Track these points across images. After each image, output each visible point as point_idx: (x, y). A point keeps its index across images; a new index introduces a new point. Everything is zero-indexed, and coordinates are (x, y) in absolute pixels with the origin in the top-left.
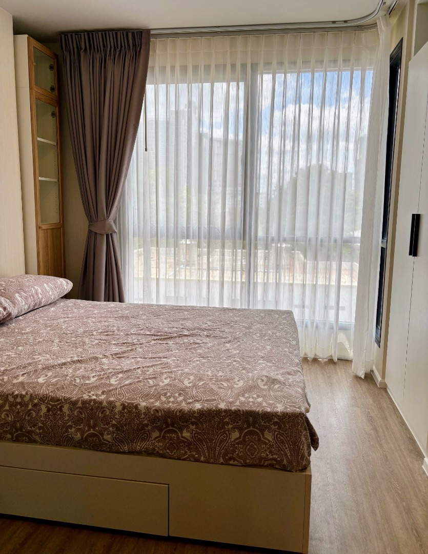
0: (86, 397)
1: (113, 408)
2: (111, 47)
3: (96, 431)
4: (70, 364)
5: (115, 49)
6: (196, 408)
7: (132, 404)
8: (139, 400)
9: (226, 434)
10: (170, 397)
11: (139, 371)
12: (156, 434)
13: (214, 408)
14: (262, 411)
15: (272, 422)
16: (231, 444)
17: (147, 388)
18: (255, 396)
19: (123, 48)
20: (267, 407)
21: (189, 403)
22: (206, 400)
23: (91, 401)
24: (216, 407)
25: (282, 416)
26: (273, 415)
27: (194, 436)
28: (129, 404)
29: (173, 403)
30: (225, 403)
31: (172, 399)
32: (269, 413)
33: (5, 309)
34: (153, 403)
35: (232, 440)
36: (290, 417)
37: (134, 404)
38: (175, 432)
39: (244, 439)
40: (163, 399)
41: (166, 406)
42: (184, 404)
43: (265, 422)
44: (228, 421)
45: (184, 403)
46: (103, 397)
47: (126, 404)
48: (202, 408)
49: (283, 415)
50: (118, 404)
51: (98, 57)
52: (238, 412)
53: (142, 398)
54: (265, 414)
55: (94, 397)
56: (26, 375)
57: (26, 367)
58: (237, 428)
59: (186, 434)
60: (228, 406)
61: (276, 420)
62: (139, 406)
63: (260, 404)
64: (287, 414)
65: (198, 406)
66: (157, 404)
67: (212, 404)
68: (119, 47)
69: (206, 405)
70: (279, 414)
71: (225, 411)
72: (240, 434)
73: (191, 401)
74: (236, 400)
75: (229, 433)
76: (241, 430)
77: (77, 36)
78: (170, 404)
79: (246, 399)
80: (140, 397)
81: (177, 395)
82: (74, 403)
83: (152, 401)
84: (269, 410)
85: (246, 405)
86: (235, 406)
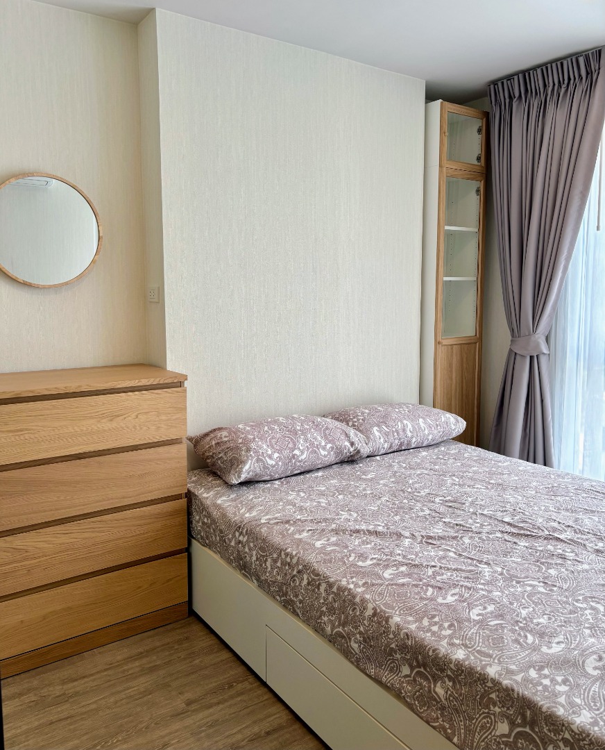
0: (344, 583)
1: (364, 609)
2: (554, 85)
3: (345, 631)
4: (364, 533)
5: (560, 86)
6: (456, 657)
7: (385, 612)
8: (396, 611)
9: (491, 718)
10: (436, 623)
11: (430, 571)
12: (406, 670)
13: (479, 669)
14: (548, 708)
15: (561, 737)
16: (495, 740)
17: (416, 599)
18: (559, 679)
19: (572, 82)
20: (563, 706)
21: (452, 645)
22: (479, 652)
23: (346, 589)
24: (484, 667)
25: (578, 735)
26: (563, 725)
27: (449, 699)
28: (381, 611)
29: (434, 633)
30: (499, 668)
31: (435, 628)
32: (558, 717)
33: (352, 444)
34: (409, 623)
35: (498, 734)
36: (591, 743)
37: (387, 615)
38: (426, 679)
39: (515, 742)
40: (426, 622)
41: (421, 634)
42: (444, 643)
43: (549, 730)
44: (494, 698)
45: (446, 640)
46: (359, 590)
47: (378, 611)
48: (464, 660)
49: (581, 733)
50: (370, 606)
51: (535, 103)
52: (511, 692)
53: (400, 610)
54: (550, 715)
55: (352, 586)
56: (311, 532)
57: (320, 522)
58: (507, 718)
59: (440, 690)
60: (500, 675)
61: (567, 736)
62: (390, 620)
63: (556, 695)
64: (588, 735)
65: (460, 654)
66: (413, 627)
67: (481, 661)
68: (566, 82)
69: (472, 658)
70: (574, 727)
71: (493, 680)
72: (511, 731)
73: (457, 642)
74: (521, 671)
75: (495, 721)
76: (512, 724)
77: (509, 82)
78: (429, 634)
79: (540, 677)
80: (399, 608)
81: (446, 625)
82: (330, 585)
83: (410, 618)
84: (560, 712)
85: (531, 685)
86: (511, 679)
